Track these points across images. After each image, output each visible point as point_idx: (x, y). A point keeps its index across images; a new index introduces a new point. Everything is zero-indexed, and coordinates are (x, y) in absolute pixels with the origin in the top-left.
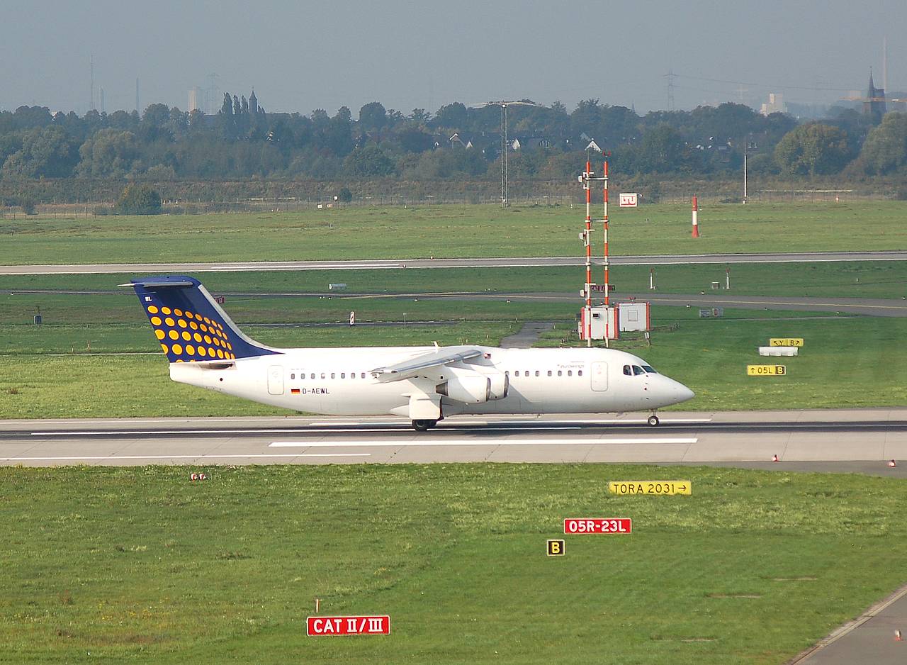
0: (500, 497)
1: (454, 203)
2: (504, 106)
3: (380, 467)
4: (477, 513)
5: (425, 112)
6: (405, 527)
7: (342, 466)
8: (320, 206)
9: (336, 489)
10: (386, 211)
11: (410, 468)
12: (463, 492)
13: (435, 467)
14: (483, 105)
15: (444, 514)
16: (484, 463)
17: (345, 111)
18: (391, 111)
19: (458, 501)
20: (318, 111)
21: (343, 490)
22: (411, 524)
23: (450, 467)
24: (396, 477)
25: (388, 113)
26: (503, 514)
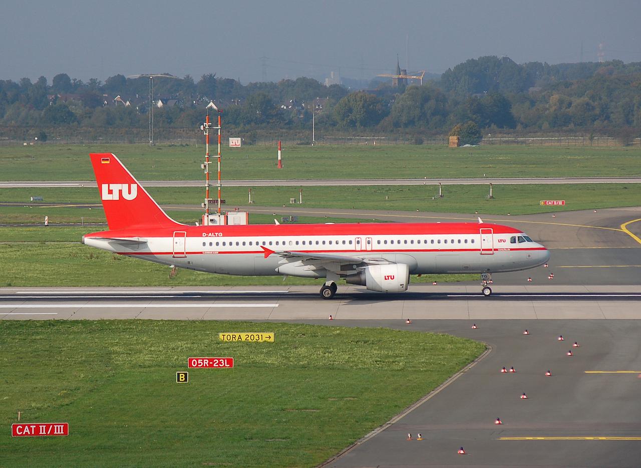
0: (145, 343)
1: (117, 143)
2: (151, 77)
3: (64, 322)
4: (130, 354)
5: (98, 81)
6: (80, 363)
7: (38, 321)
8: (25, 144)
9: (33, 337)
10: (70, 147)
11: (85, 323)
12: (120, 339)
13: (102, 322)
14: (137, 76)
15: (107, 354)
16: (135, 319)
17: (43, 80)
18: (75, 80)
19: (116, 345)
20: (24, 79)
21: (38, 337)
22: (85, 361)
23: (112, 322)
24: (75, 329)
25: (72, 81)
26: (147, 354)
